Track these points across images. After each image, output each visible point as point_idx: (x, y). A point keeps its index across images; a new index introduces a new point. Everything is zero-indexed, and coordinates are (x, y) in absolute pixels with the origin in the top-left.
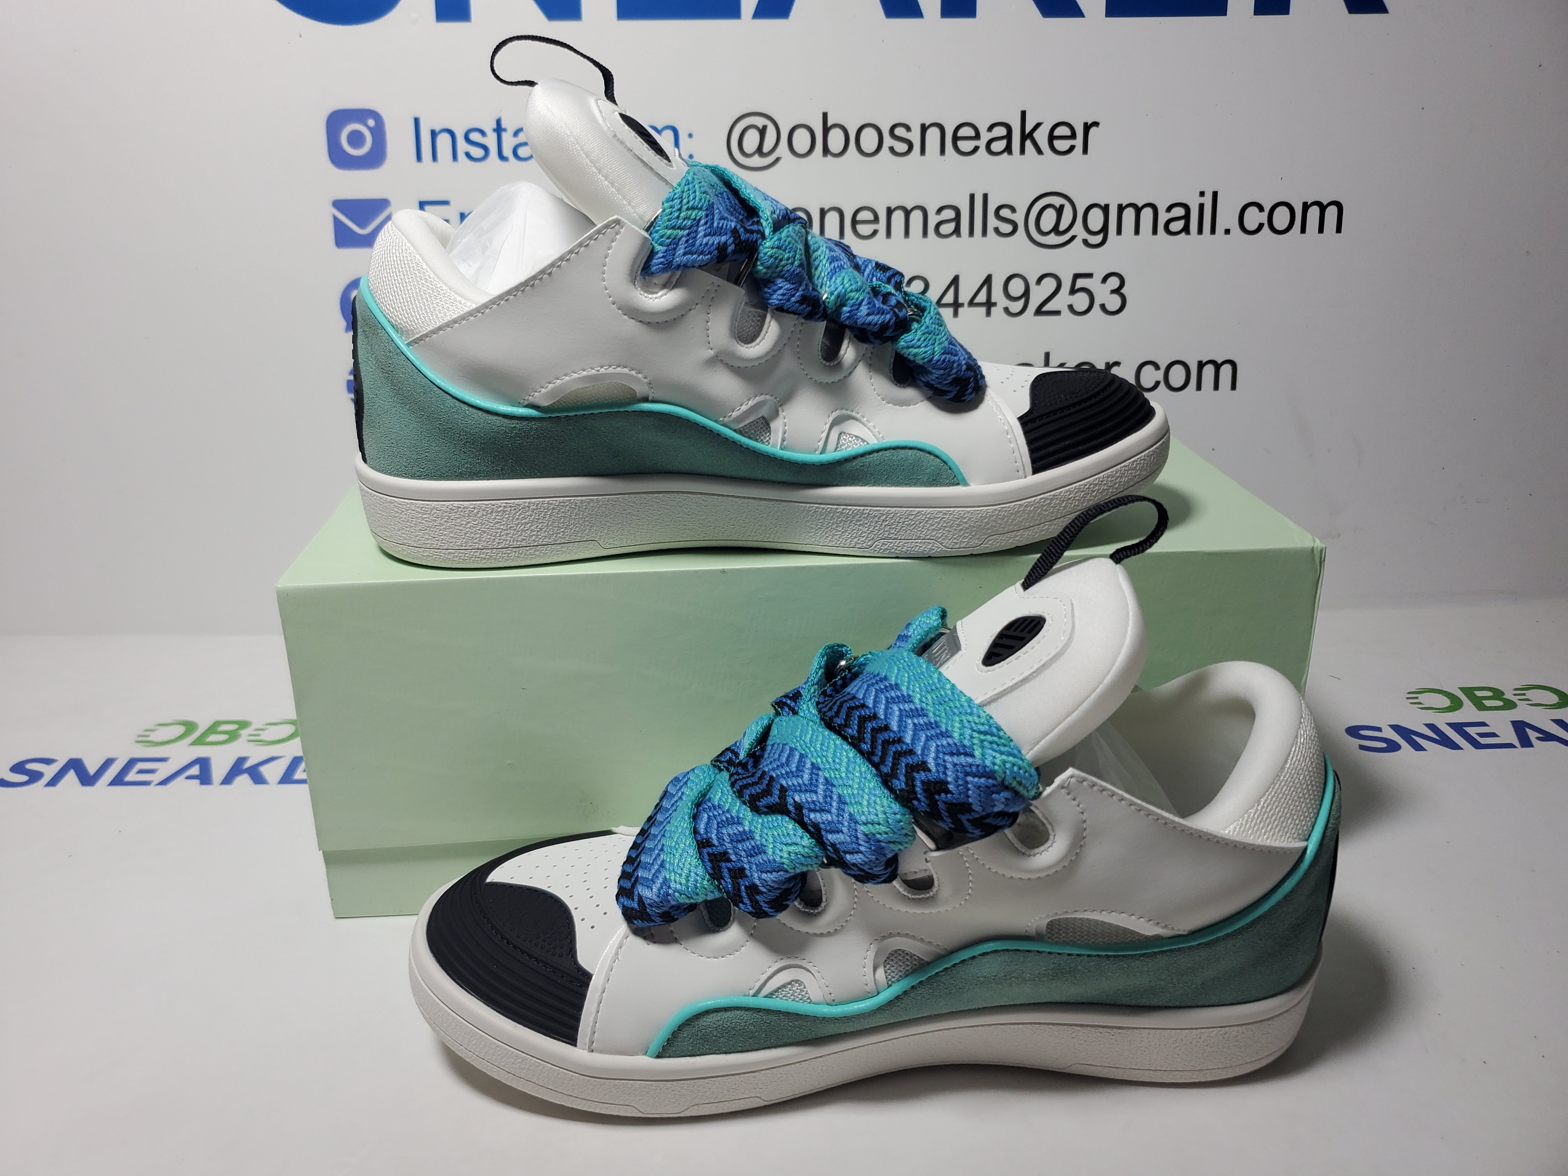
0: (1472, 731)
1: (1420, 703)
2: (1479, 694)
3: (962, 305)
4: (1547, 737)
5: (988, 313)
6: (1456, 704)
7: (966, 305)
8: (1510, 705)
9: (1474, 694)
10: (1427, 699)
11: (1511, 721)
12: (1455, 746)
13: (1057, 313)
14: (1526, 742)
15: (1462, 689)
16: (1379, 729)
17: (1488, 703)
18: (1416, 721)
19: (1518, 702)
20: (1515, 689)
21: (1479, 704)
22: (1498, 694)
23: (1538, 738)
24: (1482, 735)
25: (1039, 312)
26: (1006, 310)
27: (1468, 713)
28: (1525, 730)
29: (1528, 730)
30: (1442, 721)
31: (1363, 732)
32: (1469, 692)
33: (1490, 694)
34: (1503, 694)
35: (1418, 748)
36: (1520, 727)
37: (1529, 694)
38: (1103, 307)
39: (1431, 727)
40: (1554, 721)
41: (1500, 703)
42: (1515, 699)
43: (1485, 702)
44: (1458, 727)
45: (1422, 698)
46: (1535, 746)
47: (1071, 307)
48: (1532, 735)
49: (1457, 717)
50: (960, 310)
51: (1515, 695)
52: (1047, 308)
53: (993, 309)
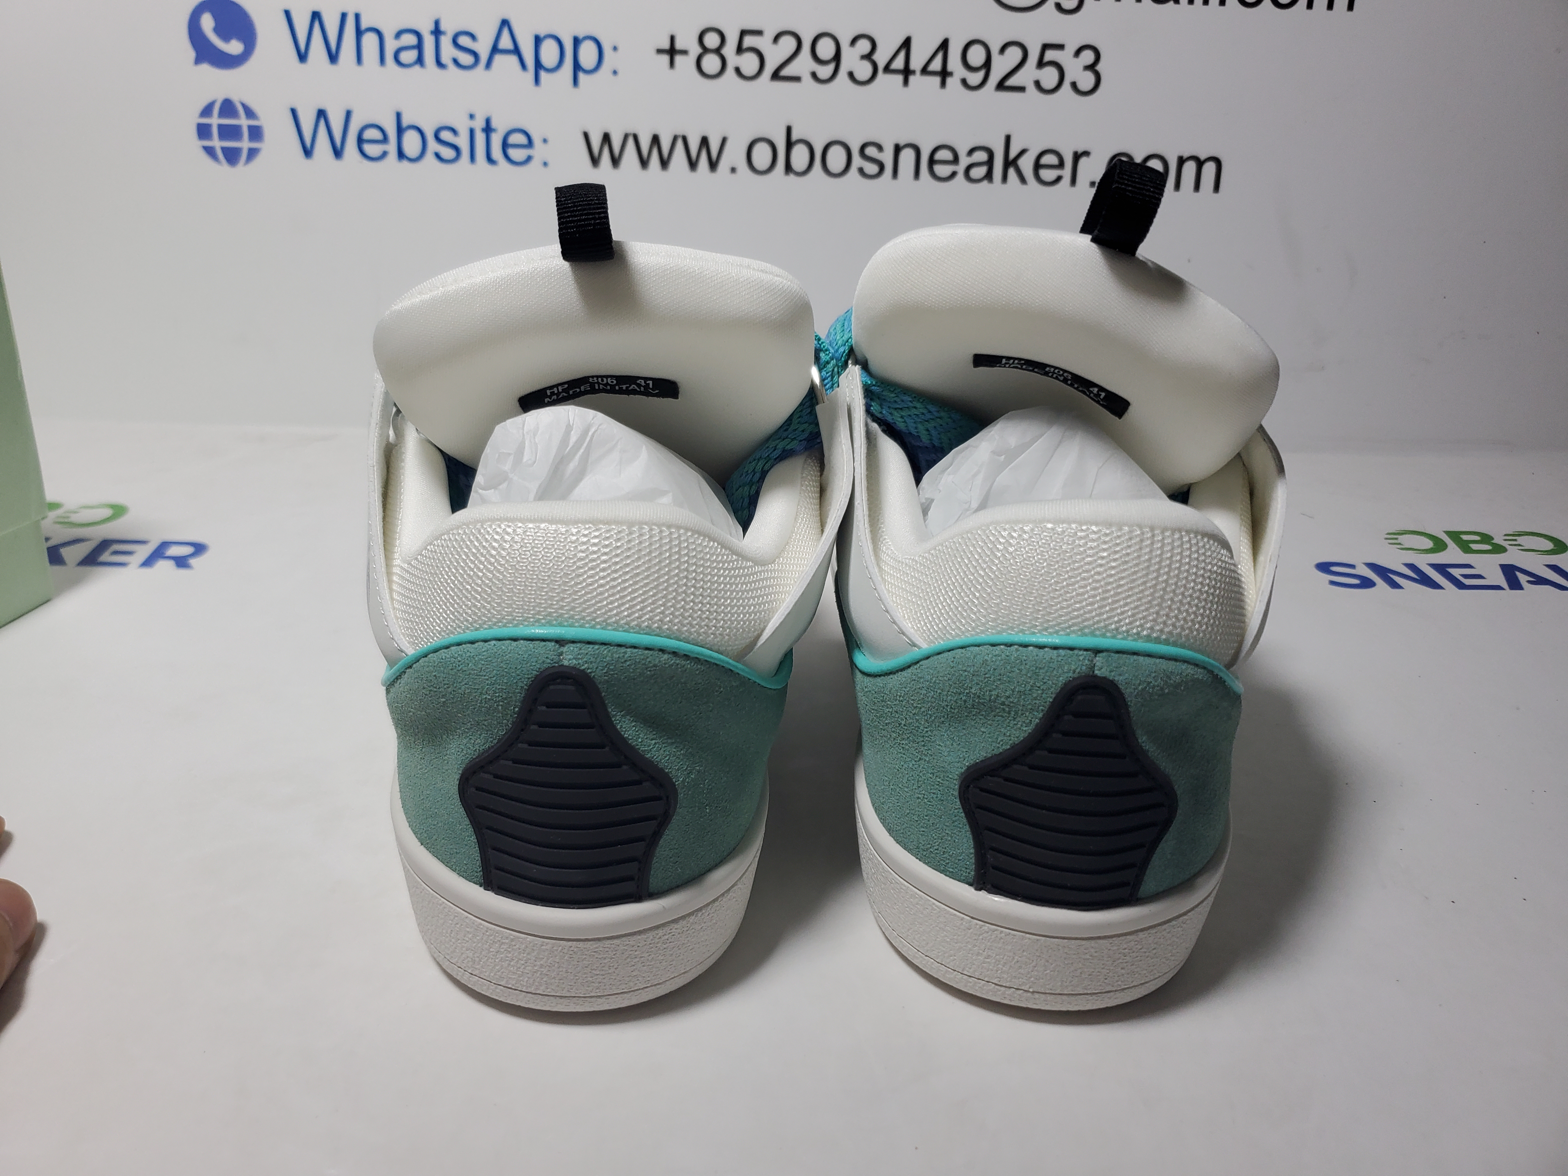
0: (1456, 572)
1: (1400, 544)
2: (1465, 537)
3: (913, 72)
4: (1539, 580)
5: (943, 84)
6: (1439, 546)
7: (918, 73)
8: (1499, 549)
9: (1461, 538)
10: (1408, 540)
11: (1501, 565)
12: (1435, 586)
13: (1021, 89)
14: (1515, 584)
15: (1448, 533)
16: (1352, 566)
17: (1474, 547)
18: (1394, 560)
19: (1508, 547)
20: (1506, 535)
21: (1465, 547)
22: (1486, 538)
23: (1529, 582)
24: (1466, 576)
25: (1001, 86)
26: (964, 82)
27: (1452, 555)
28: (1515, 574)
29: (1518, 573)
30: (1423, 562)
31: (1334, 569)
32: (1455, 536)
33: (1478, 538)
34: (1493, 539)
35: (1395, 585)
36: (1510, 571)
37: (1521, 540)
38: (1074, 85)
39: (1412, 567)
40: (1548, 566)
41: (1488, 547)
42: (1505, 544)
43: (1471, 545)
44: (1441, 569)
45: (1402, 539)
46: (1525, 589)
47: (1037, 84)
48: (1523, 578)
49: (1440, 558)
50: (912, 79)
51: (1505, 540)
52: (1010, 82)
53: (949, 80)
